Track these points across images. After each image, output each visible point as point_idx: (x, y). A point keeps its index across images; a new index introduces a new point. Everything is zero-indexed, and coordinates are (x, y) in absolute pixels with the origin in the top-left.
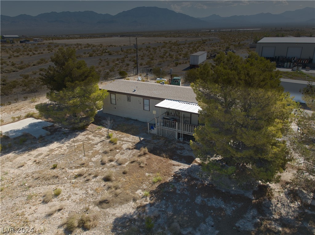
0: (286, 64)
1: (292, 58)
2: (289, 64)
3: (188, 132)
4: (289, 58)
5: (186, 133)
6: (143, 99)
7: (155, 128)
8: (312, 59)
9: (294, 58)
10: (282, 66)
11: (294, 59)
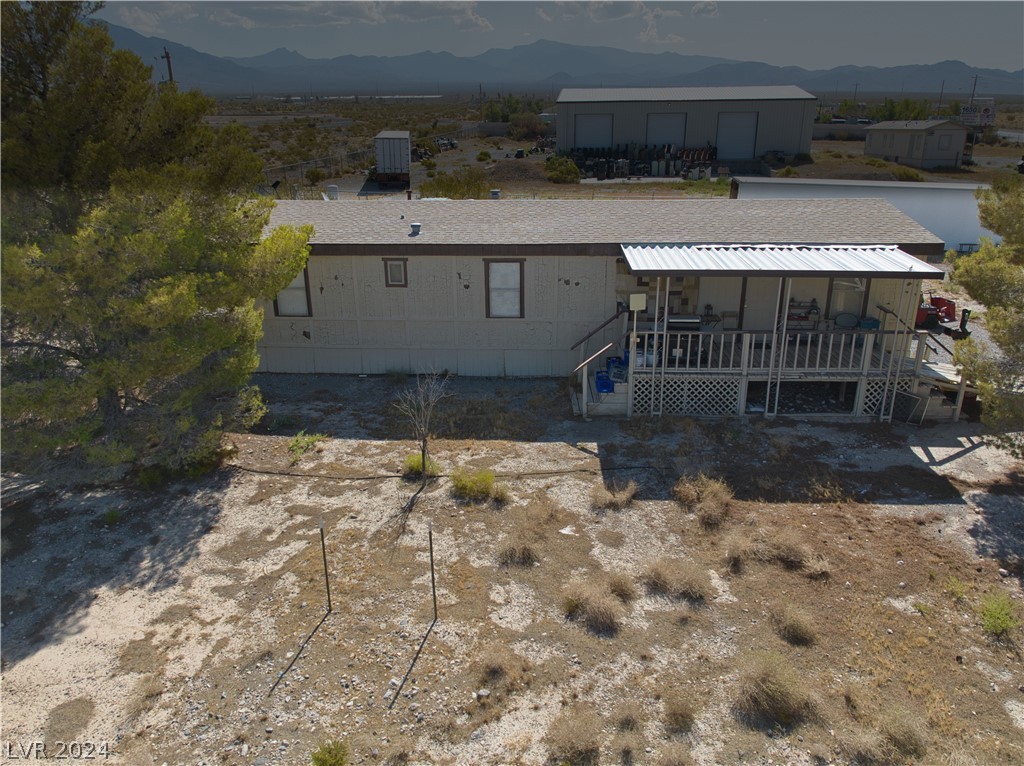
0: (655, 163)
1: (664, 147)
2: (663, 163)
3: (807, 369)
4: (655, 146)
5: (795, 374)
6: (487, 263)
7: (618, 387)
8: (716, 148)
9: (669, 147)
10: (647, 172)
11: (669, 151)
